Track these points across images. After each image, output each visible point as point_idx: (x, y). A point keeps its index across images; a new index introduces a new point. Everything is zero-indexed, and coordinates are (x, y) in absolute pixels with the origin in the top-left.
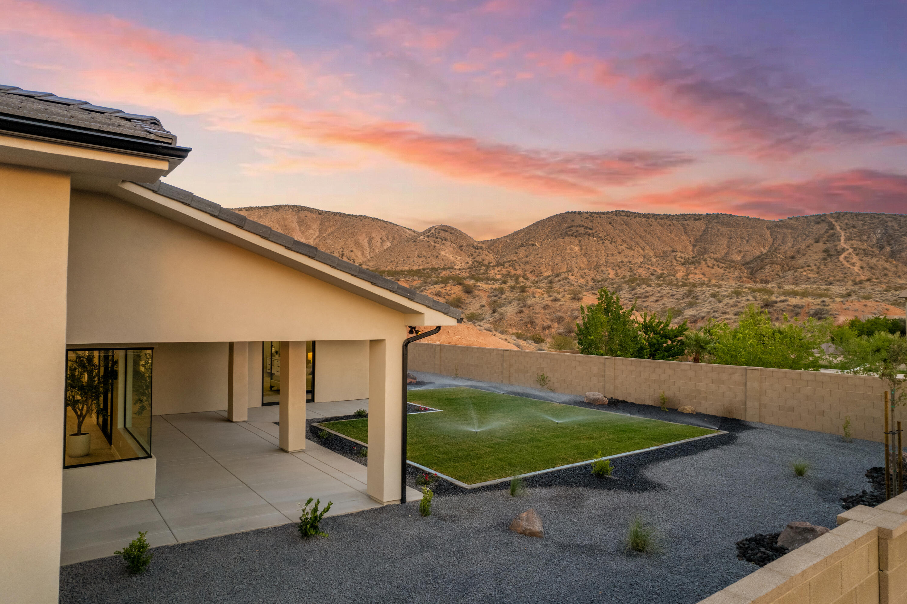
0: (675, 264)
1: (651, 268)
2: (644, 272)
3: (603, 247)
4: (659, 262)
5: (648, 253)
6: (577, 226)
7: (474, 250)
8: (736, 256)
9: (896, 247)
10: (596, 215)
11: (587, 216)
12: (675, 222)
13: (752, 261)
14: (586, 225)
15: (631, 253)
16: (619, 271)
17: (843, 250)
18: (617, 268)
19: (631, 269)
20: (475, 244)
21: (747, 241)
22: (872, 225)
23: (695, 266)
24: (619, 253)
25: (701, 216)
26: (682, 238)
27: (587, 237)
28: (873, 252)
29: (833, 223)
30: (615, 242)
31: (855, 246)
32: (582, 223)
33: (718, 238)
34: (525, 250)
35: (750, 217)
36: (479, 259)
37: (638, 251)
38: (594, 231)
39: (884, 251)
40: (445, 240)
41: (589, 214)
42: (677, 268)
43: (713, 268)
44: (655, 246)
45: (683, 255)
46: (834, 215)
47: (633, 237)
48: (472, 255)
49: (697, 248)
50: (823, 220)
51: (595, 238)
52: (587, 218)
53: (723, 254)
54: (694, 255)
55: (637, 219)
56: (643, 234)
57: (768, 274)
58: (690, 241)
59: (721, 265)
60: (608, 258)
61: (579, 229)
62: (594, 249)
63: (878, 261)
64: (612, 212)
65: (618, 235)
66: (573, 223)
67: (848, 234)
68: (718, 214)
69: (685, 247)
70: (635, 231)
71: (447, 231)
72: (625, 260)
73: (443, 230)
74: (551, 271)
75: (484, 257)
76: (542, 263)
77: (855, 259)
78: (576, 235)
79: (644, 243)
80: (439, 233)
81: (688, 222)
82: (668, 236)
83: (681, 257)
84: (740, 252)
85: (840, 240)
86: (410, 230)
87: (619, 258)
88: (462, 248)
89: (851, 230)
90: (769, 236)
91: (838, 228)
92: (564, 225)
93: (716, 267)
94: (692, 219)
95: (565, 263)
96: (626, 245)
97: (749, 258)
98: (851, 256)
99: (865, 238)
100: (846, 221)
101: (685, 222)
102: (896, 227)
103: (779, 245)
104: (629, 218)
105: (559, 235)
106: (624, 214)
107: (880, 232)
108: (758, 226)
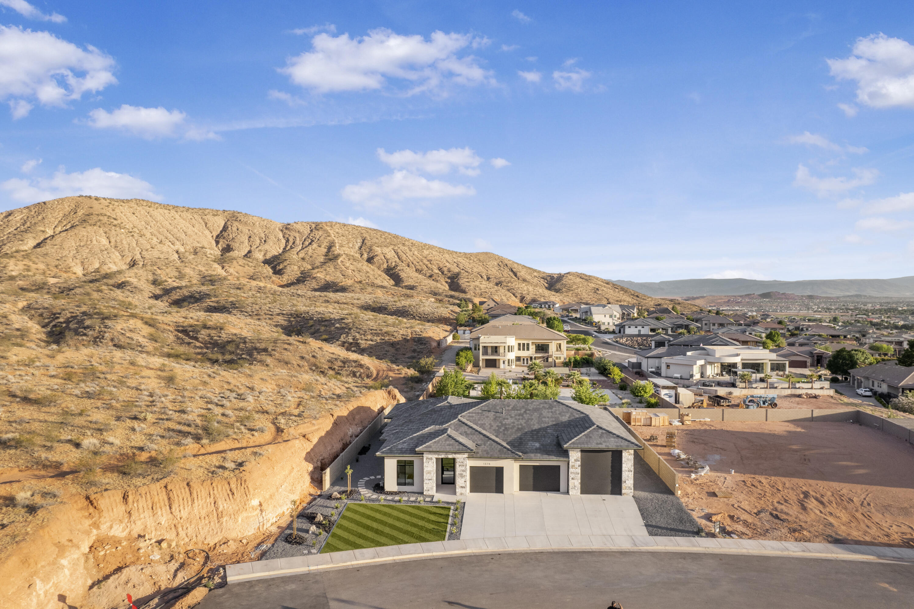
0: (209, 262)
3: (134, 240)
5: (180, 249)
6: (98, 215)
8: (258, 255)
9: (371, 255)
11: (106, 203)
12: (195, 216)
13: (273, 261)
14: (108, 214)
15: (164, 248)
17: (339, 255)
21: (265, 241)
22: (354, 235)
23: (228, 265)
24: (152, 248)
25: (219, 212)
26: (205, 233)
27: (113, 228)
28: (357, 258)
29: (329, 231)
30: (144, 235)
31: (346, 252)
32: (104, 211)
33: (239, 236)
35: (263, 218)
37: (169, 246)
38: (119, 222)
39: (363, 256)
41: (108, 200)
42: (214, 266)
43: (244, 267)
44: (184, 241)
46: (328, 224)
47: (160, 230)
49: (220, 244)
50: (321, 228)
51: (122, 230)
52: (108, 206)
54: (221, 252)
55: (160, 210)
56: (170, 228)
57: (290, 274)
58: (213, 237)
61: (101, 218)
63: (361, 265)
65: (146, 228)
67: (341, 242)
68: (234, 212)
69: (211, 243)
70: (160, 224)
76: (65, 256)
77: (348, 264)
78: (100, 224)
79: (172, 237)
81: (207, 216)
82: (193, 231)
83: (210, 254)
84: (260, 251)
85: (336, 247)
89: (342, 238)
90: (282, 237)
91: (333, 235)
94: (211, 214)
97: (268, 256)
98: (345, 261)
99: (351, 245)
102: (368, 238)
103: (291, 248)
104: (151, 209)
105: (77, 223)
106: (145, 204)
107: (360, 241)
108: (272, 227)
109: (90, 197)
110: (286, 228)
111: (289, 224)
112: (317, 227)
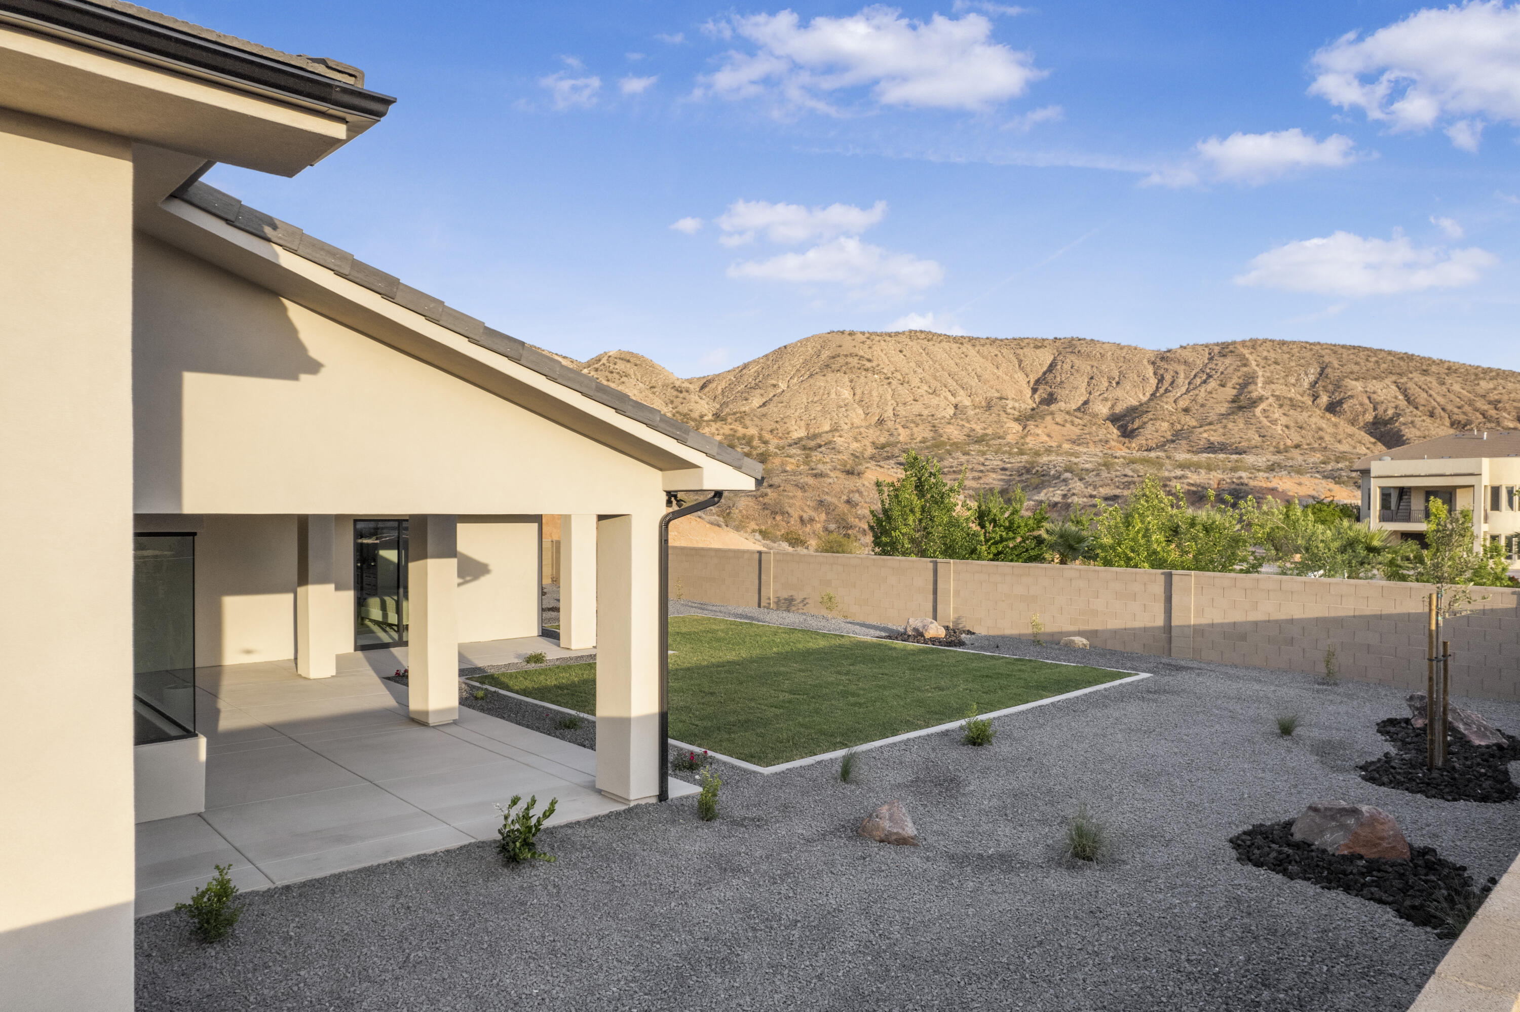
0: (1005, 420)
1: (967, 425)
2: (956, 432)
3: (890, 390)
4: (979, 416)
5: (961, 402)
6: (846, 356)
7: (675, 393)
8: (1101, 407)
9: (1337, 396)
10: (878, 338)
11: (863, 338)
12: (1004, 351)
13: (1125, 416)
14: (861, 353)
15: (935, 401)
16: (915, 430)
17: (1261, 399)
18: (912, 425)
19: (934, 427)
20: (677, 384)
21: (1118, 383)
22: (1302, 361)
23: (1035, 423)
24: (915, 400)
25: (1046, 342)
26: (1016, 376)
27: (864, 373)
28: (1303, 403)
29: (1247, 356)
30: (908, 382)
31: (1277, 393)
32: (855, 351)
33: (1073, 377)
34: (762, 395)
35: (1123, 344)
36: (683, 409)
37: (946, 398)
38: (874, 364)
39: (1318, 401)
40: (626, 376)
41: (867, 335)
42: (1008, 425)
43: (1063, 426)
44: (974, 390)
45: (1017, 405)
46: (1247, 344)
47: (938, 374)
48: (672, 402)
49: (1038, 393)
50: (1231, 352)
51: (876, 376)
52: (863, 343)
53: (1080, 402)
54: (1034, 405)
55: (945, 345)
56: (955, 369)
57: (1149, 437)
58: (1029, 382)
59: (1077, 421)
60: (898, 408)
61: (850, 359)
62: (875, 394)
63: (1310, 417)
64: (903, 333)
65: (915, 372)
66: (839, 350)
67: (1269, 374)
68: (1073, 339)
69: (1021, 392)
70: (940, 365)
71: (628, 361)
72: (926, 412)
73: (622, 359)
74: (804, 429)
75: (692, 405)
76: (789, 417)
77: (1277, 414)
78: (846, 369)
79: (955, 384)
80: (615, 364)
81: (1025, 350)
82: (994, 374)
83: (1014, 408)
84: (1106, 399)
85: (1256, 384)
86: (565, 357)
87: (917, 408)
88: (655, 390)
89: (1272, 367)
90: (1151, 374)
91: (1254, 363)
92: (825, 354)
93: (1068, 425)
94: (1032, 345)
95: (828, 416)
96: (926, 388)
97: (1118, 409)
98: (1272, 409)
99: (1292, 380)
100: (1265, 354)
101: (1020, 352)
102: (1336, 364)
103: (1167, 391)
104: (931, 343)
105: (818, 370)
106: (923, 336)
107: (1313, 371)
108: (1135, 359)
109: (843, 333)
110: (1162, 359)
111: (1169, 351)
112: (1226, 350)
